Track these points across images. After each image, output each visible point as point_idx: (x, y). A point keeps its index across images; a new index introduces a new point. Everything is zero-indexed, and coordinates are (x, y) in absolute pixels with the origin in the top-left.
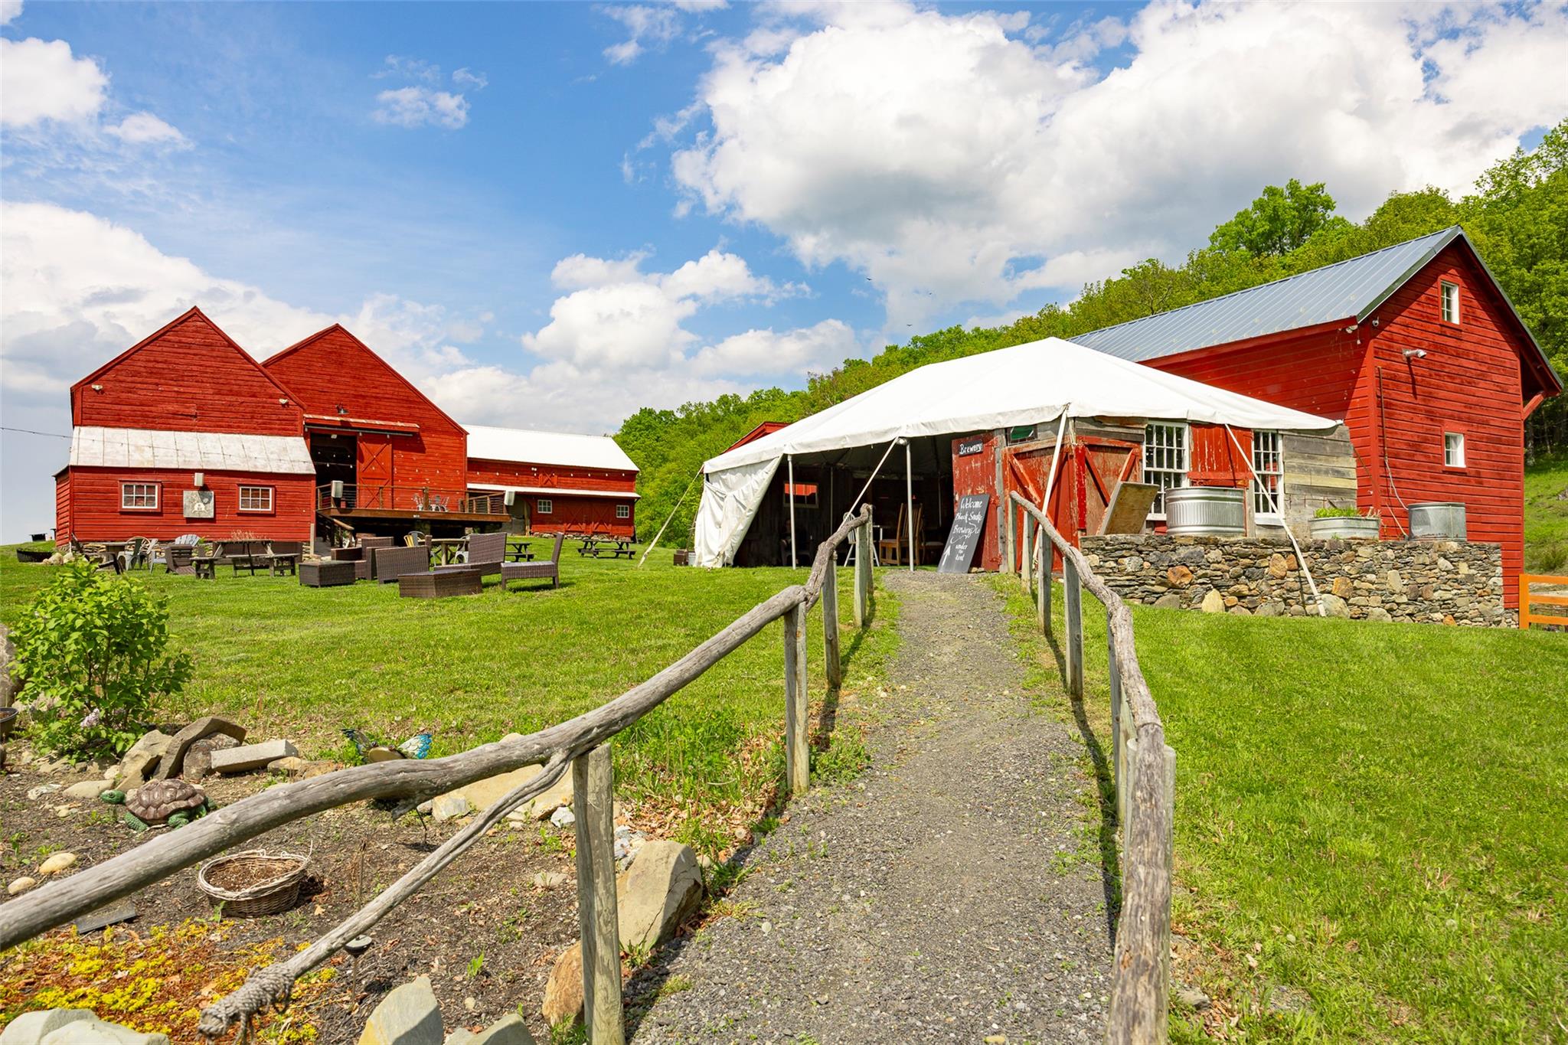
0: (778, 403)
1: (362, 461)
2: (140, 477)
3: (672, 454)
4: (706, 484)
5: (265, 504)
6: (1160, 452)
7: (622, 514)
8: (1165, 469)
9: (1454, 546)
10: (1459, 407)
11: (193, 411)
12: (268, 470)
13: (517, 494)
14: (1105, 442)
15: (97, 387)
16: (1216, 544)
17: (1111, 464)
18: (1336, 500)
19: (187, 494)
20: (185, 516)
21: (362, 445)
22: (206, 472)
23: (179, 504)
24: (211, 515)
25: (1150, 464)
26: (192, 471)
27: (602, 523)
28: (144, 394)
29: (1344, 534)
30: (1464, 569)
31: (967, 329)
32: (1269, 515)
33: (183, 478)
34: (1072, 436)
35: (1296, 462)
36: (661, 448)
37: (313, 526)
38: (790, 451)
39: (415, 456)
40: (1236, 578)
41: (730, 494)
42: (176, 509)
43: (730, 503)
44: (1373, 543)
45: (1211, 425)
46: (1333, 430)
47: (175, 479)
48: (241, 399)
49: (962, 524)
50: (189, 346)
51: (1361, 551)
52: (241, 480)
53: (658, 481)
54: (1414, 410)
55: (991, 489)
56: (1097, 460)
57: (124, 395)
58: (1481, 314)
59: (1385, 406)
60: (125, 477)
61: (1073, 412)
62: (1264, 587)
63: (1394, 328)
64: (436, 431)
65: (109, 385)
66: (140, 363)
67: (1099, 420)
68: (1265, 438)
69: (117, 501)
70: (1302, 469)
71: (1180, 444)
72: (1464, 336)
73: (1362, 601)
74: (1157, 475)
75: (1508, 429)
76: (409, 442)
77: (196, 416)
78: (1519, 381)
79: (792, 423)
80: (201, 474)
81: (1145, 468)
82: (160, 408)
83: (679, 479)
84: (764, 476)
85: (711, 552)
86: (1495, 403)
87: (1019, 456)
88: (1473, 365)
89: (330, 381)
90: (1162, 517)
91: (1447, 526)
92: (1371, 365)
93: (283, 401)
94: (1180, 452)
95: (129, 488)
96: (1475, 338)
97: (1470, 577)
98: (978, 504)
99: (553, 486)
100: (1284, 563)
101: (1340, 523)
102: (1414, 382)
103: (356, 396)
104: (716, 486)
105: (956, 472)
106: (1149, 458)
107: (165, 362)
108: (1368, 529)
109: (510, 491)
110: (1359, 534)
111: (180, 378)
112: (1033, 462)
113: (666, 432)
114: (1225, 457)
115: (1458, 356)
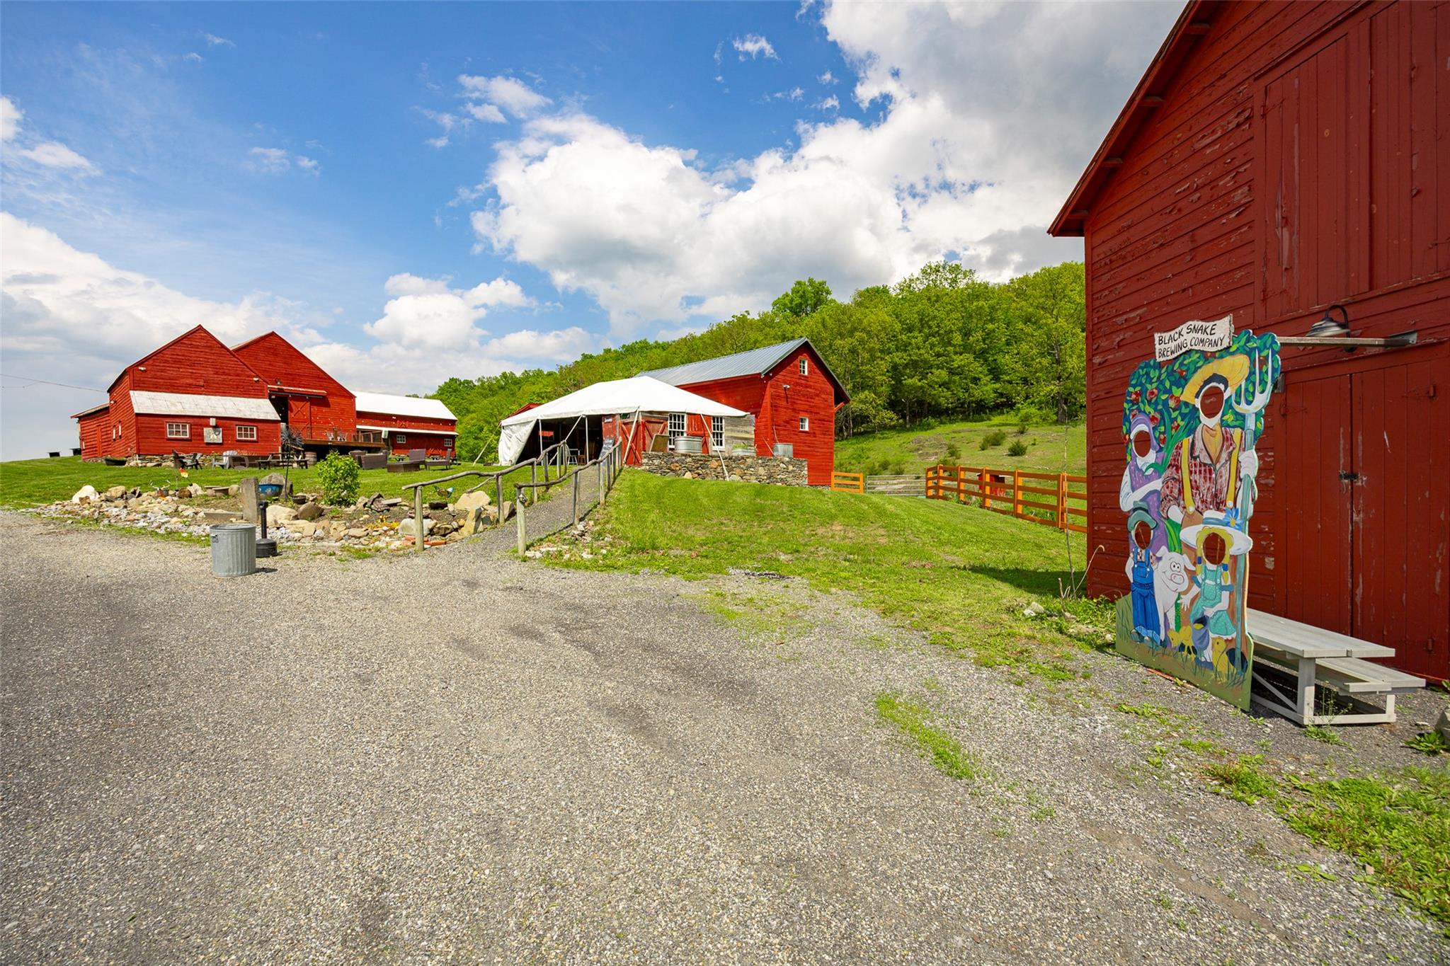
0: (540, 379)
1: (292, 411)
2: (178, 420)
3: (472, 408)
4: (503, 431)
5: (252, 436)
6: (675, 424)
7: (448, 443)
8: (677, 430)
9: (787, 459)
10: (807, 407)
11: (202, 383)
12: (253, 417)
13: (390, 432)
14: (653, 420)
15: (142, 369)
16: (690, 456)
17: (656, 428)
18: (746, 442)
19: (206, 430)
20: (205, 441)
21: (291, 402)
22: (217, 418)
23: (201, 435)
24: (221, 441)
25: (671, 428)
26: (209, 417)
27: (436, 449)
28: (171, 373)
29: (741, 454)
30: (791, 468)
31: (651, 342)
32: (719, 447)
33: (204, 421)
34: (640, 417)
35: (729, 428)
36: (466, 404)
37: (280, 447)
38: (540, 418)
39: (324, 410)
40: (697, 468)
41: (514, 435)
42: (200, 438)
43: (514, 439)
44: (753, 457)
45: (695, 414)
46: (744, 416)
47: (199, 422)
48: (230, 377)
49: (605, 448)
50: (197, 347)
51: (748, 460)
52: (237, 423)
53: (464, 425)
54: (787, 408)
55: (615, 435)
56: (650, 426)
57: (159, 373)
58: (817, 371)
59: (775, 407)
60: (168, 420)
61: (641, 409)
62: (708, 472)
63: (779, 376)
64: (336, 395)
65: (150, 368)
66: (168, 356)
67: (651, 412)
68: (718, 419)
69: (164, 433)
70: (732, 431)
71: (683, 421)
72: (809, 379)
73: (748, 477)
74: (674, 432)
75: (828, 416)
76: (321, 401)
77: (203, 386)
78: (833, 397)
79: (541, 404)
80: (214, 419)
81: (669, 429)
82: (182, 381)
83: (478, 424)
84: (529, 428)
85: (506, 460)
86: (822, 406)
87: (625, 424)
88: (813, 391)
89: (270, 365)
90: (672, 447)
91: (785, 452)
92: (769, 391)
93: (256, 379)
94: (683, 424)
95: (171, 426)
96: (814, 380)
97: (793, 471)
98: (611, 441)
99: (406, 428)
100: (717, 464)
101: (740, 450)
102: (787, 398)
103: (285, 374)
104: (508, 431)
105: (604, 429)
106: (671, 426)
107: (183, 355)
108: (752, 452)
109: (385, 431)
110: (747, 454)
111: (192, 365)
112: (629, 426)
113: (468, 394)
114: (701, 426)
115: (807, 387)
